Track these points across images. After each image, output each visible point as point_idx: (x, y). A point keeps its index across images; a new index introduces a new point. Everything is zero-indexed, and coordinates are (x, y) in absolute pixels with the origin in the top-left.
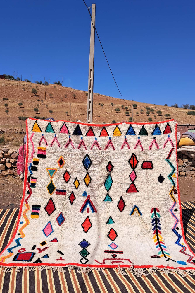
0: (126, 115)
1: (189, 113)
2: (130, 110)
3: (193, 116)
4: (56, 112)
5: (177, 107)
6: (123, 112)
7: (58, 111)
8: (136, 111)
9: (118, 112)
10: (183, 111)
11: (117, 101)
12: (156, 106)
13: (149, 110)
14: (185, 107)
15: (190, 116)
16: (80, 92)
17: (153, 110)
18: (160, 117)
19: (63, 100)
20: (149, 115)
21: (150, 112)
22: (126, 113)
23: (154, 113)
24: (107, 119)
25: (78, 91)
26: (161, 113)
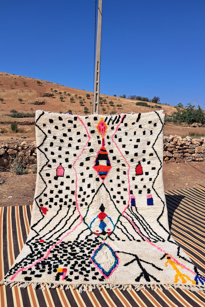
0: (80, 104)
1: (138, 104)
2: (84, 100)
3: (141, 106)
4: (7, 100)
5: (125, 98)
6: (78, 101)
7: (9, 100)
8: (89, 101)
9: (72, 101)
10: (131, 101)
11: (69, 89)
12: (107, 96)
13: (102, 100)
14: (132, 98)
15: (138, 106)
16: (30, 79)
17: (105, 101)
18: (113, 107)
19: (12, 87)
20: (102, 105)
21: (103, 102)
22: (80, 102)
23: (106, 103)
24: (62, 108)
25: (28, 78)
26: (113, 103)
